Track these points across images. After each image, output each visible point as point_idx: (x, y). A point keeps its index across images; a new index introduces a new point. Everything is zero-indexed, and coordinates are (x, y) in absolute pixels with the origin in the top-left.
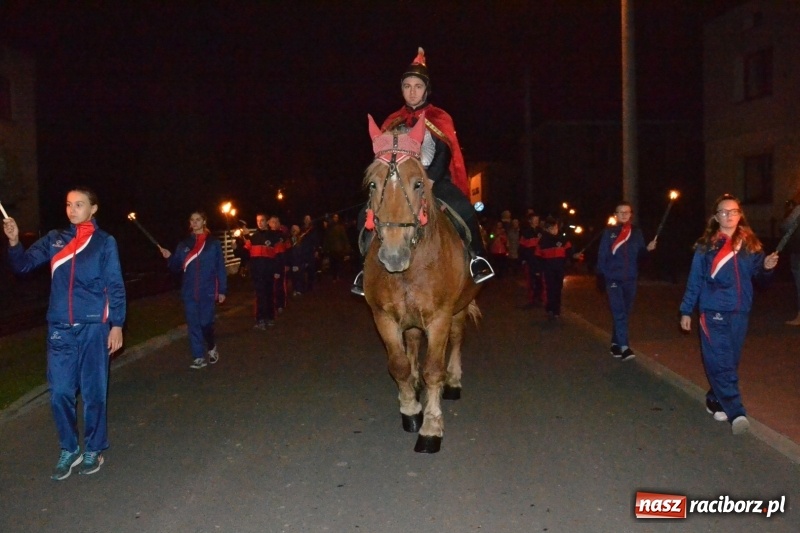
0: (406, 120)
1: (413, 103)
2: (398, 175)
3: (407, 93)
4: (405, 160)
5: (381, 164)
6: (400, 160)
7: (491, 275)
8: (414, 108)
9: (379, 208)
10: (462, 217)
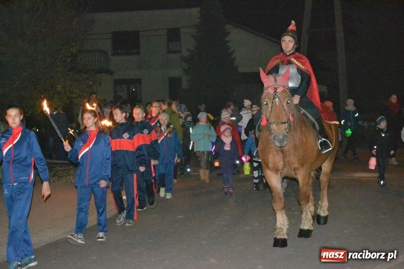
0: (283, 61)
1: (286, 51)
2: (279, 98)
3: (284, 45)
4: (281, 90)
5: (269, 93)
6: (279, 90)
7: (331, 149)
8: (288, 54)
9: (270, 115)
10: (314, 117)
